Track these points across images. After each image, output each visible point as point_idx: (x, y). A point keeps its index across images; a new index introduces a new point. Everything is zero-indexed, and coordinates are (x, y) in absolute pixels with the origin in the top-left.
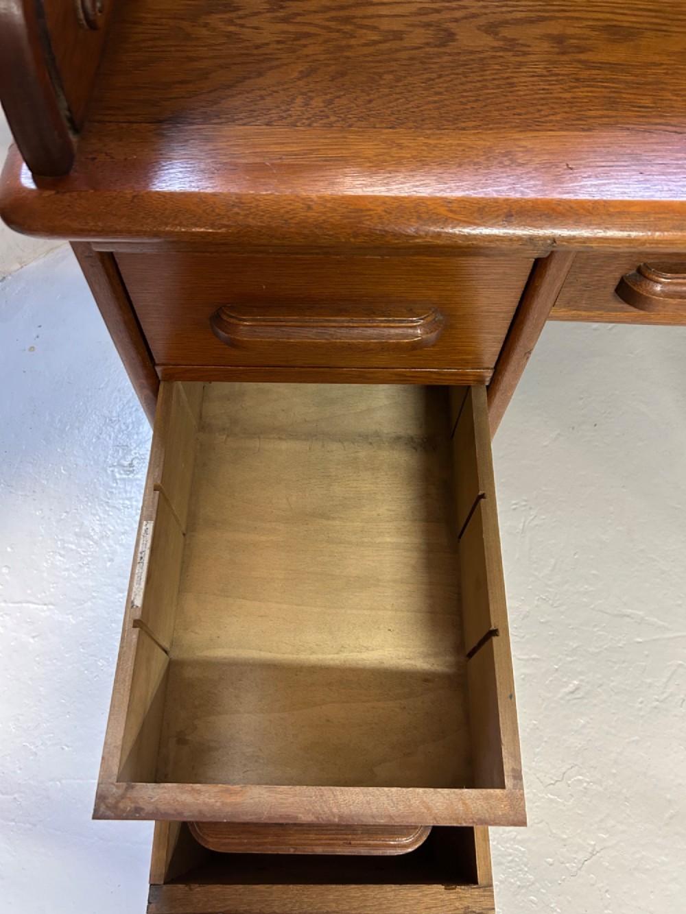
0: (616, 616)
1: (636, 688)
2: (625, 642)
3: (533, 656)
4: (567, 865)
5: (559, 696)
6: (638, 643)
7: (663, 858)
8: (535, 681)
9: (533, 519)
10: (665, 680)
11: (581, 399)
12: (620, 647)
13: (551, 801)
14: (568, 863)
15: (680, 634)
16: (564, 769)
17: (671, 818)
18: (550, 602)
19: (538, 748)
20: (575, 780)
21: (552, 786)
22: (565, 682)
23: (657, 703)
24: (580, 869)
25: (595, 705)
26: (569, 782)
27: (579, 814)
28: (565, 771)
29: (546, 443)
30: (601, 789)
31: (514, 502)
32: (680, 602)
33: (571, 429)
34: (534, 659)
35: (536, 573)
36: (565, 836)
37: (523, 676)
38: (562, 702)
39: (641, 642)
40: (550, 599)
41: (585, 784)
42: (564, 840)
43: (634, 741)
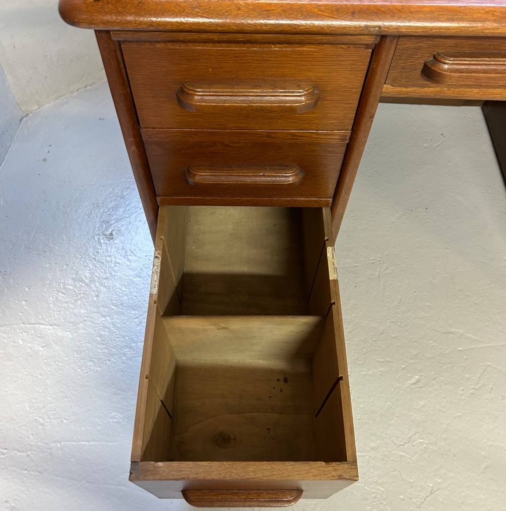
0: (444, 333)
1: (459, 381)
2: (450, 351)
3: (387, 359)
4: (414, 500)
5: (406, 386)
6: (460, 351)
7: (481, 496)
8: (389, 376)
9: (385, 270)
10: (479, 375)
11: (416, 192)
12: (447, 353)
13: (402, 456)
14: (414, 498)
15: (488, 345)
16: (410, 435)
17: (486, 468)
18: (399, 323)
19: (391, 421)
20: (418, 443)
21: (402, 446)
22: (410, 377)
23: (474, 390)
24: (423, 503)
25: (431, 392)
26: (414, 444)
27: (422, 466)
28: (410, 436)
29: (393, 220)
30: (436, 448)
31: (373, 258)
32: (487, 324)
33: (410, 211)
34: (388, 361)
35: (388, 305)
36: (411, 480)
37: (380, 373)
38: (408, 390)
39: (461, 350)
40: (398, 322)
41: (425, 445)
42: (411, 483)
43: (458, 416)
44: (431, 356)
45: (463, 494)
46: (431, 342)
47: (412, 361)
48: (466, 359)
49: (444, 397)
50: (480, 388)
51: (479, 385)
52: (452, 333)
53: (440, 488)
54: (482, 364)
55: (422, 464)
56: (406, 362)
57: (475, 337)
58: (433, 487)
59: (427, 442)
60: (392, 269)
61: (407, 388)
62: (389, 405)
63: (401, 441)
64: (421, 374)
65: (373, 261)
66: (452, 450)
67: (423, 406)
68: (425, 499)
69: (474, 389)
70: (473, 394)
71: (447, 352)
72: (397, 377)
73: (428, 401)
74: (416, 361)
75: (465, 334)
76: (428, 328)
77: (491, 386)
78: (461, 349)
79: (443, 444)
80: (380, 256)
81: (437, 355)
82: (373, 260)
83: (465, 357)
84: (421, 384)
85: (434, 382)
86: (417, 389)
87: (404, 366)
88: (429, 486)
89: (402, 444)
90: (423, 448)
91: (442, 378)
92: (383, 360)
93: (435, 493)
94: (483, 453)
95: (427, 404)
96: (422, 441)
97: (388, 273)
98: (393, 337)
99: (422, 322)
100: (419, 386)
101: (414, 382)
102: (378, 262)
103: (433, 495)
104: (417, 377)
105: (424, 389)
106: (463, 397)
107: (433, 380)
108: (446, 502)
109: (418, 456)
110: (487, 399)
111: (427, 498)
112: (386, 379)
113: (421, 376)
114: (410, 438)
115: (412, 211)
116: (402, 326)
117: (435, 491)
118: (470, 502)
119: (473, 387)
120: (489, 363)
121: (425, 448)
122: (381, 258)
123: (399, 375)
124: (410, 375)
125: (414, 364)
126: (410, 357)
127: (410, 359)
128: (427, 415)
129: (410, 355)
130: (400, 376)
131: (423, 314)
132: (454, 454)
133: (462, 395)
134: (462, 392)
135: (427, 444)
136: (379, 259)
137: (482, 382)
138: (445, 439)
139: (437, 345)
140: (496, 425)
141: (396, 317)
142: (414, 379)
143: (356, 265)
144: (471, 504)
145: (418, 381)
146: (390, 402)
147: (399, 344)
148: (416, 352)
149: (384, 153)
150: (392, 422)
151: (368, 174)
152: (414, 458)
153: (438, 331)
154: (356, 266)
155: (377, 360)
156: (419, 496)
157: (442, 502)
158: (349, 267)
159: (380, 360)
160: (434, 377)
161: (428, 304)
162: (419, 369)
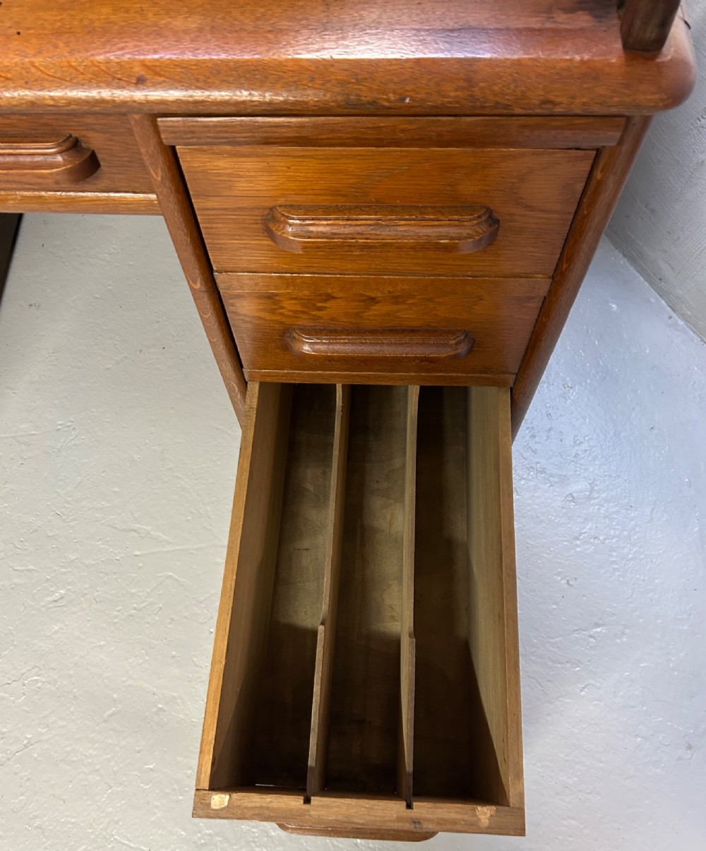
44: (93, 563)
45: (68, 749)
46: (100, 543)
47: (64, 570)
48: (140, 568)
49: (89, 620)
50: (144, 607)
51: (145, 604)
52: (135, 531)
53: (40, 741)
54: (159, 575)
55: (27, 709)
56: (55, 571)
57: (166, 537)
58: (31, 738)
59: (44, 680)
60: (83, 439)
61: (43, 606)
62: (10, 630)
63: (10, 679)
64: (70, 587)
65: (59, 427)
66: (75, 690)
67: (56, 632)
68: (14, 755)
69: (135, 609)
70: (131, 615)
71: (118, 558)
72: (35, 591)
73: (66, 625)
74: (69, 570)
75: (152, 533)
76: (103, 524)
77: (160, 605)
78: (137, 553)
79: (65, 683)
80: (72, 419)
81: (102, 561)
82: (60, 425)
83: (140, 565)
84: (63, 602)
85: (82, 599)
86: (57, 608)
87: (48, 577)
88: (26, 738)
89: (9, 682)
90: (35, 688)
91: (96, 594)
92: (23, 568)
93: (31, 747)
94: (115, 696)
95: (62, 629)
96: (39, 678)
97: (75, 445)
98: (49, 536)
99: (98, 515)
100: (61, 604)
101: (56, 599)
102: (67, 429)
103: (26, 750)
104: (62, 592)
105: (66, 609)
106: (116, 620)
107: (83, 596)
108: (40, 759)
109: (25, 698)
110: (148, 623)
111: (17, 754)
112: (18, 593)
113: (69, 590)
114: (24, 674)
115: (141, 351)
116: (68, 520)
117: (31, 745)
118: (75, 759)
119: (135, 605)
120: (170, 574)
121: (39, 688)
122: (72, 422)
123: (39, 588)
124: (52, 589)
125: (64, 573)
126: (62, 564)
127: (62, 567)
128: (58, 644)
129: (64, 561)
130: (39, 590)
131: (103, 503)
132: (75, 697)
133: (116, 617)
134: (117, 613)
135: (43, 683)
136: (69, 424)
137: (151, 599)
138: (71, 676)
139: (107, 547)
140: (147, 658)
141: (65, 507)
142: (57, 594)
143: (34, 432)
144: (74, 762)
145: (62, 598)
146: (12, 626)
147: (53, 546)
148: (74, 557)
149: (131, 263)
150: (5, 653)
151: (97, 296)
152: (20, 701)
153: (114, 528)
154: (34, 435)
155: (15, 568)
156: (8, 750)
157: (35, 759)
158: (22, 436)
159: (19, 568)
160: (86, 592)
161: (116, 489)
162: (69, 580)
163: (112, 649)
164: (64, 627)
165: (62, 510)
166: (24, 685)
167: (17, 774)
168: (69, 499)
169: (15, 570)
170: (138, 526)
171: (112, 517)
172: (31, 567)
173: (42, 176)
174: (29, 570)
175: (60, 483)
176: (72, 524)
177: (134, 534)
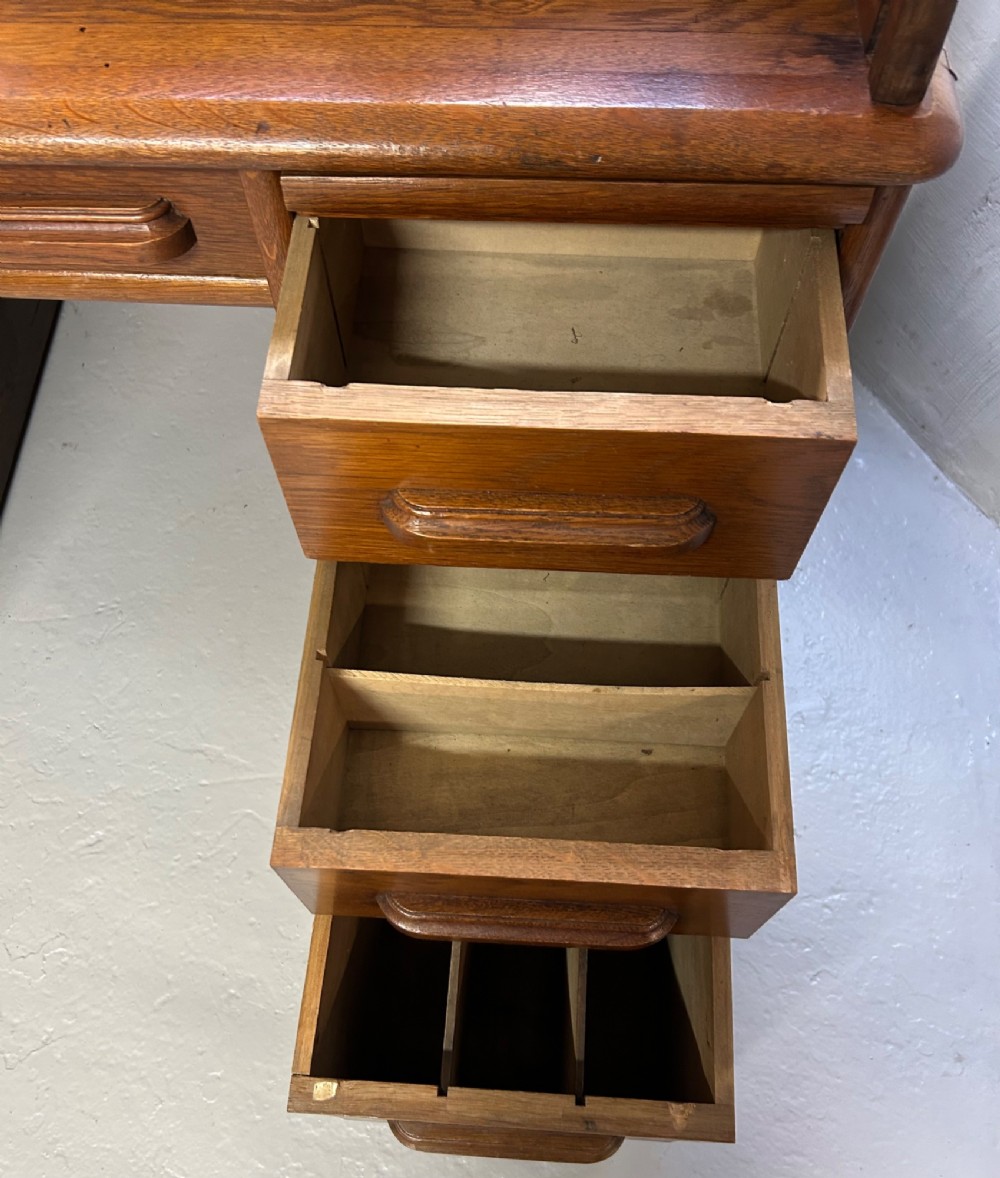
44: (142, 794)
45: (103, 1048)
46: (154, 766)
47: (102, 803)
48: (207, 802)
49: (136, 873)
50: (212, 856)
51: (214, 851)
52: (201, 752)
53: (65, 1036)
54: (235, 812)
55: (48, 992)
56: (90, 804)
57: (243, 761)
58: (52, 1032)
59: (71, 953)
60: (133, 626)
61: (73, 853)
62: (27, 883)
63: (24, 950)
64: (111, 827)
65: (100, 609)
66: (115, 968)
67: (90, 888)
68: (29, 1054)
69: (200, 858)
70: (194, 867)
71: (177, 788)
72: (62, 831)
73: (103, 879)
74: (110, 803)
75: (225, 755)
76: (156, 742)
77: (235, 854)
78: (204, 782)
79: (101, 957)
80: (119, 599)
81: (156, 792)
82: (102, 607)
83: (208, 798)
84: (101, 847)
85: (127, 844)
86: (91, 856)
87: (81, 813)
88: (45, 1032)
89: (24, 954)
90: (60, 964)
91: (147, 837)
92: (47, 800)
93: (53, 1044)
94: (170, 977)
95: (98, 884)
96: (65, 950)
97: (121, 634)
98: (84, 758)
99: (151, 730)
100: (97, 850)
101: (91, 842)
102: (110, 612)
103: (46, 1047)
104: (100, 833)
105: (104, 856)
106: (173, 874)
107: (128, 839)
108: (65, 1061)
109: (45, 978)
110: (218, 877)
111: (34, 1053)
112: (39, 834)
113: (109, 831)
114: (44, 944)
115: (214, 509)
116: (109, 736)
117: (53, 1041)
118: (113, 1062)
119: (200, 854)
120: (250, 811)
121: (65, 963)
122: (118, 603)
123: (67, 828)
124: (86, 829)
125: (103, 808)
126: (100, 796)
127: (101, 799)
128: (93, 904)
129: (103, 791)
130: (67, 830)
131: (159, 713)
132: (114, 977)
133: (173, 868)
134: (175, 864)
135: (71, 957)
136: (115, 606)
137: (222, 846)
138: (109, 948)
139: (163, 773)
140: (215, 925)
141: (106, 718)
142: (92, 836)
143: (66, 616)
144: (111, 1066)
145: (99, 841)
146: (29, 878)
147: (89, 771)
148: (118, 786)
149: (202, 390)
150: (19, 915)
151: (156, 434)
152: (37, 981)
153: (174, 748)
154: (65, 619)
155: (35, 799)
156: (21, 1048)
157: (58, 1061)
158: (49, 621)
159: (41, 800)
160: (132, 834)
161: (176, 695)
162: (110, 818)
163: (168, 911)
164: (101, 881)
165: (103, 722)
166: (44, 959)
167: (31, 1081)
168: (113, 708)
169: (34, 802)
170: (207, 745)
171: (171, 733)
172: (57, 799)
173: (121, 251)
174: (54, 803)
175: (100, 685)
176: (115, 741)
177: (201, 756)
